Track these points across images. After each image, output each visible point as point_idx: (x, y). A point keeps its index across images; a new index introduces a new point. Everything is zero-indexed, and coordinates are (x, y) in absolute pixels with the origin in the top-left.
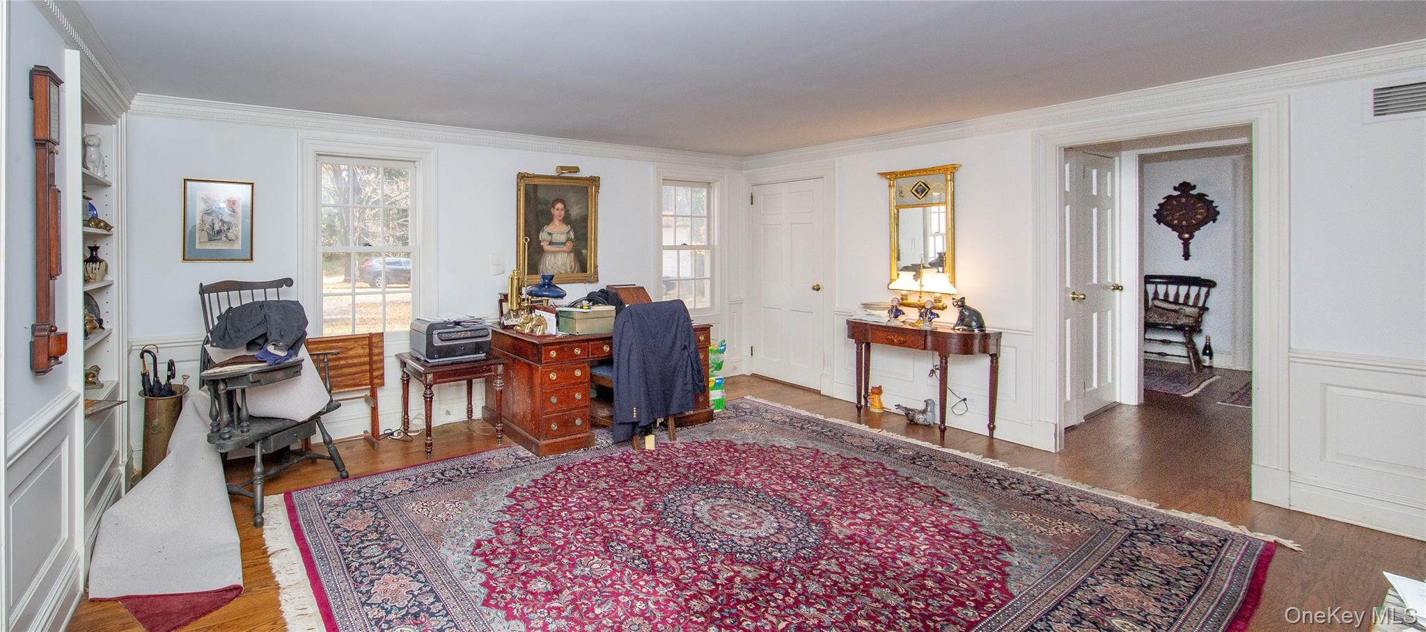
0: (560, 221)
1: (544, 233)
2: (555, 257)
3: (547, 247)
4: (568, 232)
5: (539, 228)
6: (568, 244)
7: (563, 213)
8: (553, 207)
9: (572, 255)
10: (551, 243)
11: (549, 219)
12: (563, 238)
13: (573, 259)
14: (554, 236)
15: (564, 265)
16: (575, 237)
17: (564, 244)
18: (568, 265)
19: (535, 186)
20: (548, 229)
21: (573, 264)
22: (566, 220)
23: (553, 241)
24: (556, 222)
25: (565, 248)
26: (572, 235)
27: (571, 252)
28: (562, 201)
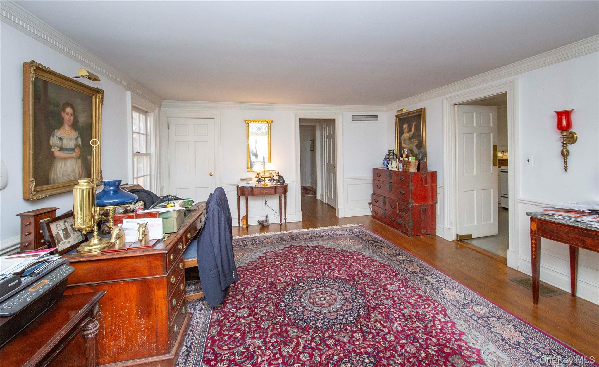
0: (69, 126)
1: (55, 137)
2: (65, 164)
3: (58, 153)
4: (76, 139)
5: (50, 133)
6: (77, 151)
7: (72, 118)
8: (64, 111)
9: (80, 161)
10: (61, 149)
11: (60, 124)
12: (71, 144)
13: (80, 166)
14: (65, 141)
15: (74, 171)
16: (82, 144)
17: (73, 150)
18: (77, 171)
19: (45, 83)
20: (59, 133)
21: (81, 170)
22: (75, 126)
23: (64, 147)
24: (66, 127)
25: (74, 155)
26: (80, 142)
27: (79, 158)
28: (72, 107)
